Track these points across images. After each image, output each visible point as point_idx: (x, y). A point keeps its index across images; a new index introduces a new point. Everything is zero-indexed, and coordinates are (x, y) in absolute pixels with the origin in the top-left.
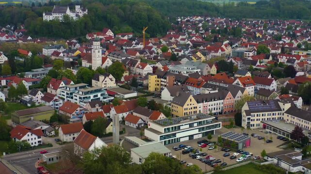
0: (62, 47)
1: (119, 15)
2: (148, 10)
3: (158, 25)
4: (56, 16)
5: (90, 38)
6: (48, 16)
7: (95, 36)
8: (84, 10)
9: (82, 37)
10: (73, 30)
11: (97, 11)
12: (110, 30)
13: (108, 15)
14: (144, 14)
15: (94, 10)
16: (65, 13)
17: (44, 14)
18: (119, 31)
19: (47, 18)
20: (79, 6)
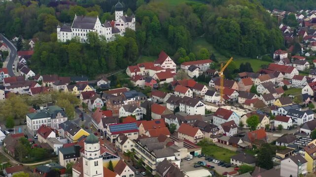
0: (59, 114)
1: (190, 26)
2: (243, 14)
3: (258, 40)
4: (77, 32)
5: (134, 74)
6: (65, 33)
7: (142, 69)
8: (128, 20)
9: (118, 73)
10: (103, 59)
11: (151, 20)
12: (169, 58)
13: (171, 27)
14: (234, 22)
15: (147, 18)
16: (92, 28)
17: (58, 30)
18: (187, 57)
19: (63, 36)
20: (121, 13)
